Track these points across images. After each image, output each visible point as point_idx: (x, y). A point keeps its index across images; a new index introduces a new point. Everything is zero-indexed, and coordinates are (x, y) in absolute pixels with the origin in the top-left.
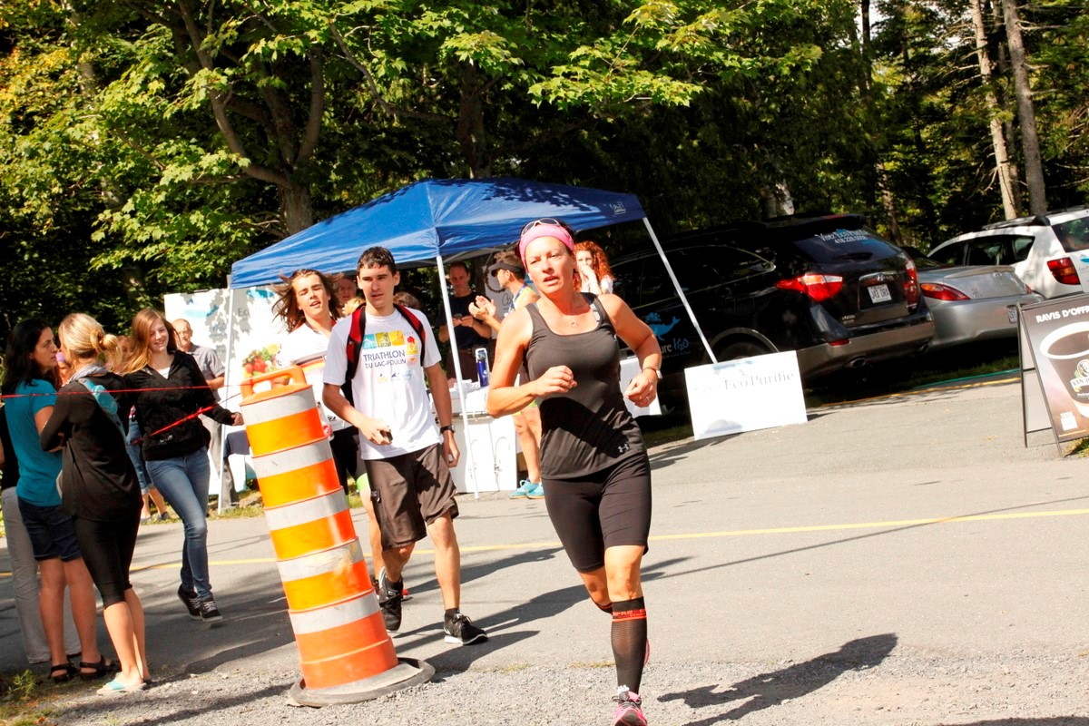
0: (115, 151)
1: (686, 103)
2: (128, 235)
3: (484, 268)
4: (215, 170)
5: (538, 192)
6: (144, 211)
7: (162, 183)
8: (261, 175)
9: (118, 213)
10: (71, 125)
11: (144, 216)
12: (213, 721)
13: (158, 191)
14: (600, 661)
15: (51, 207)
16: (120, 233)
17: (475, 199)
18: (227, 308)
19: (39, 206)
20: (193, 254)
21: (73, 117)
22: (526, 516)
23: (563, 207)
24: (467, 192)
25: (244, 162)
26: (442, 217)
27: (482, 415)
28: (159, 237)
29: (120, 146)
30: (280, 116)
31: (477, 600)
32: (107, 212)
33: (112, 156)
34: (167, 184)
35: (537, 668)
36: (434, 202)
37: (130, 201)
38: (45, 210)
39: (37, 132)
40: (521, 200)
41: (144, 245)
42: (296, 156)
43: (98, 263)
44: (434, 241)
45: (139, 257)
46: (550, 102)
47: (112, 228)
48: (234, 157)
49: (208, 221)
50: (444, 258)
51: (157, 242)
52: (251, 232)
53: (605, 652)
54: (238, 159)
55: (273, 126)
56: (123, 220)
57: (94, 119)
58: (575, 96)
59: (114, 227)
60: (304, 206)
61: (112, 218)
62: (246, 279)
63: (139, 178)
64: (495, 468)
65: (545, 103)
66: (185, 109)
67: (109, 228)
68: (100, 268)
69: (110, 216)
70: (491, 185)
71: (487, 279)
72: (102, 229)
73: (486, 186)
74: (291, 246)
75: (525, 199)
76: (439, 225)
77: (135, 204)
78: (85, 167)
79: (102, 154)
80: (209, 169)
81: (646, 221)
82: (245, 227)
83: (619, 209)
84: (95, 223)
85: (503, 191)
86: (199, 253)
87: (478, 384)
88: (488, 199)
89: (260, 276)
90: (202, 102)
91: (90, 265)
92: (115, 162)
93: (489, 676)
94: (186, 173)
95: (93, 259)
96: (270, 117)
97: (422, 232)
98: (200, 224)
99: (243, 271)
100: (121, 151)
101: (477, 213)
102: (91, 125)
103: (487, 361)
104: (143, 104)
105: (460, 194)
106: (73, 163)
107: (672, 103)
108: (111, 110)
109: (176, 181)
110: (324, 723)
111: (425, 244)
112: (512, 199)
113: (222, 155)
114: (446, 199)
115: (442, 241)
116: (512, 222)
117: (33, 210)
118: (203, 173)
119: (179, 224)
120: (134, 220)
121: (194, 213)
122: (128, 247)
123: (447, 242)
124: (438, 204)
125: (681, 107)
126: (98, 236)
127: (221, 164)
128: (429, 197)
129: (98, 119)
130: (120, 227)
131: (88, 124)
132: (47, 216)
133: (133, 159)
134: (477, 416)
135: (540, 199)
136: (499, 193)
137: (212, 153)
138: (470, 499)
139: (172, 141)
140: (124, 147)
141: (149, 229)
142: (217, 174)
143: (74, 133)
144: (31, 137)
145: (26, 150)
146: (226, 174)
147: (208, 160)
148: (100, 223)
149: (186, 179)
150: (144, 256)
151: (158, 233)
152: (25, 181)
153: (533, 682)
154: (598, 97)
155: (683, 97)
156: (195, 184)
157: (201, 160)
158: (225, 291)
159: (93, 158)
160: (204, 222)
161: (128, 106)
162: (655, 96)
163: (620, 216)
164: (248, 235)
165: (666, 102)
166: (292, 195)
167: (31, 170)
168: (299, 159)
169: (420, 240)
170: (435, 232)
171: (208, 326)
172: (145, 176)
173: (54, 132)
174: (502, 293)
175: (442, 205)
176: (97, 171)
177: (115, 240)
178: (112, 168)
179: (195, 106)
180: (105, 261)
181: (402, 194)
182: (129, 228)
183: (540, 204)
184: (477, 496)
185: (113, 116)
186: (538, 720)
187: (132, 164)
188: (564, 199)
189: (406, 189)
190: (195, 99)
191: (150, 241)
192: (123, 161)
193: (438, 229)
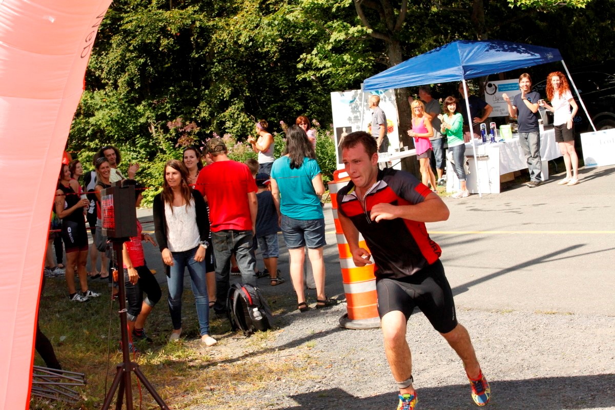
0: (308, 24)
1: (584, 6)
2: (314, 65)
3: (484, 83)
4: (356, 35)
5: (510, 47)
6: (322, 54)
7: (330, 41)
8: (378, 36)
9: (310, 55)
10: (288, 13)
11: (321, 56)
12: (360, 335)
13: (329, 44)
14: (549, 311)
15: (278, 48)
16: (311, 64)
17: (481, 50)
18: (361, 100)
19: (272, 48)
20: (343, 72)
21: (289, 9)
22: (506, 211)
23: (523, 54)
24: (477, 47)
25: (370, 31)
26: (465, 61)
27: (483, 157)
28: (329, 66)
29: (311, 22)
30: (386, 8)
31: (486, 266)
32: (304, 54)
33: (307, 26)
34: (333, 41)
35: (518, 312)
36: (461, 52)
37: (315, 49)
38: (274, 49)
39: (272, 16)
40: (503, 51)
41: (321, 69)
42: (394, 27)
43: (300, 78)
44: (461, 73)
45: (319, 75)
46: (518, 6)
47: (306, 62)
48: (365, 28)
49: (352, 59)
50: (466, 80)
51: (328, 68)
52: (372, 63)
53: (551, 305)
54: (367, 30)
55: (383, 12)
56: (312, 58)
57: (299, 11)
58: (530, 2)
59: (307, 61)
60: (398, 51)
61: (306, 57)
62: (370, 87)
63: (319, 37)
64: (490, 182)
65: (515, 6)
66: (342, 6)
67: (305, 61)
68: (301, 80)
69: (305, 56)
70: (488, 43)
71: (486, 88)
72: (302, 62)
73: (486, 43)
74: (392, 72)
75: (505, 50)
76: (464, 65)
77: (318, 50)
78: (294, 32)
79: (302, 26)
80: (353, 34)
81: (563, 62)
82: (370, 61)
83: (550, 56)
84: (299, 59)
85: (494, 46)
86: (347, 71)
87: (481, 140)
88: (487, 51)
89: (377, 86)
90: (350, 4)
91: (297, 79)
92: (308, 30)
93: (494, 316)
94: (342, 36)
95: (298, 76)
96: (382, 8)
97: (456, 68)
98: (348, 61)
99: (369, 84)
100: (311, 24)
101: (482, 58)
102: (297, 14)
103: (486, 130)
104: (322, 4)
105: (473, 49)
106: (288, 30)
107: (577, 7)
108: (307, 6)
109: (337, 40)
110: (415, 340)
111: (457, 74)
112: (499, 51)
113: (359, 27)
114: (467, 51)
115: (465, 73)
116: (499, 63)
117: (269, 49)
118: (350, 36)
119: (338, 60)
120: (317, 58)
121: (345, 55)
122: (314, 70)
123: (468, 73)
124: (463, 54)
125: (581, 8)
126: (300, 66)
127: (358, 32)
128: (459, 50)
129: (301, 11)
130: (310, 61)
131: (296, 13)
132: (276, 52)
133: (317, 29)
134: (481, 157)
135: (512, 50)
136: (492, 48)
137: (354, 27)
138: (477, 197)
139: (335, 21)
140: (312, 22)
141: (324, 62)
142: (357, 36)
143: (290, 17)
144: (269, 18)
145: (266, 24)
146: (361, 36)
147: (353, 30)
148: (301, 60)
149: (342, 39)
150: (321, 74)
151: (329, 64)
152: (265, 37)
153: (517, 321)
154: (540, 3)
155: (582, 4)
156: (347, 41)
157: (349, 30)
158: (359, 91)
159: (298, 28)
160: (350, 59)
161: (315, 4)
162: (568, 3)
163: (551, 59)
164: (371, 64)
165: (573, 6)
166: (392, 46)
167: (268, 33)
168: (396, 28)
169: (455, 72)
170: (462, 68)
171: (351, 107)
172: (322, 36)
173: (280, 16)
174: (493, 95)
175: (465, 54)
176: (299, 33)
177: (308, 67)
178: (306, 32)
179: (347, 6)
180: (303, 76)
181: (445, 47)
182: (315, 62)
183: (512, 53)
184: (480, 195)
185: (308, 9)
186: (521, 347)
187: (316, 31)
188: (523, 50)
189: (447, 45)
190: (347, 2)
191: (324, 67)
192: (312, 30)
193: (464, 67)
